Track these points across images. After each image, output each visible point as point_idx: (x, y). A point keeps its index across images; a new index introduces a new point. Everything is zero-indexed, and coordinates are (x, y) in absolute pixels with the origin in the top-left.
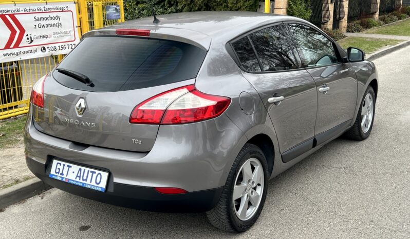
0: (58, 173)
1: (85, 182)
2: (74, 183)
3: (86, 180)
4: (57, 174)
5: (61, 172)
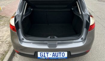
3: (58, 56)
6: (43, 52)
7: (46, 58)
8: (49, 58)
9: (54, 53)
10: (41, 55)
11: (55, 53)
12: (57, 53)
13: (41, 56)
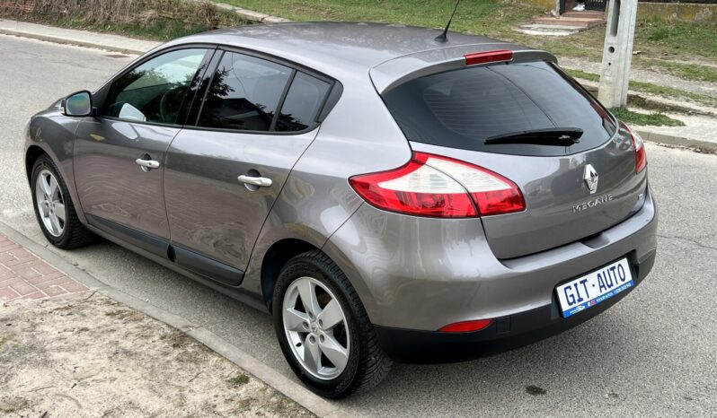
0: (574, 302)
1: (612, 288)
2: (603, 298)
3: (612, 285)
4: (574, 305)
5: (576, 298)
6: (571, 284)
7: (585, 304)
8: (595, 299)
9: (599, 275)
10: (571, 300)
11: (600, 271)
12: (605, 269)
13: (570, 304)
